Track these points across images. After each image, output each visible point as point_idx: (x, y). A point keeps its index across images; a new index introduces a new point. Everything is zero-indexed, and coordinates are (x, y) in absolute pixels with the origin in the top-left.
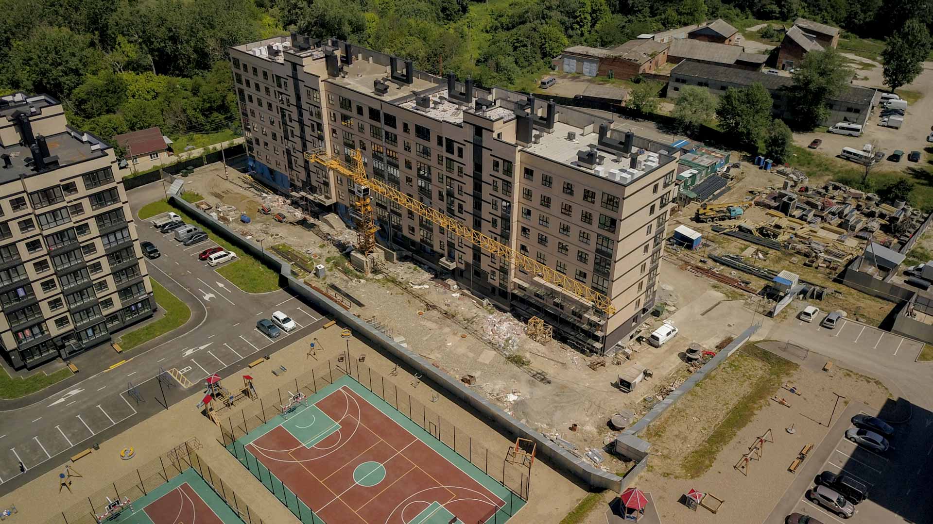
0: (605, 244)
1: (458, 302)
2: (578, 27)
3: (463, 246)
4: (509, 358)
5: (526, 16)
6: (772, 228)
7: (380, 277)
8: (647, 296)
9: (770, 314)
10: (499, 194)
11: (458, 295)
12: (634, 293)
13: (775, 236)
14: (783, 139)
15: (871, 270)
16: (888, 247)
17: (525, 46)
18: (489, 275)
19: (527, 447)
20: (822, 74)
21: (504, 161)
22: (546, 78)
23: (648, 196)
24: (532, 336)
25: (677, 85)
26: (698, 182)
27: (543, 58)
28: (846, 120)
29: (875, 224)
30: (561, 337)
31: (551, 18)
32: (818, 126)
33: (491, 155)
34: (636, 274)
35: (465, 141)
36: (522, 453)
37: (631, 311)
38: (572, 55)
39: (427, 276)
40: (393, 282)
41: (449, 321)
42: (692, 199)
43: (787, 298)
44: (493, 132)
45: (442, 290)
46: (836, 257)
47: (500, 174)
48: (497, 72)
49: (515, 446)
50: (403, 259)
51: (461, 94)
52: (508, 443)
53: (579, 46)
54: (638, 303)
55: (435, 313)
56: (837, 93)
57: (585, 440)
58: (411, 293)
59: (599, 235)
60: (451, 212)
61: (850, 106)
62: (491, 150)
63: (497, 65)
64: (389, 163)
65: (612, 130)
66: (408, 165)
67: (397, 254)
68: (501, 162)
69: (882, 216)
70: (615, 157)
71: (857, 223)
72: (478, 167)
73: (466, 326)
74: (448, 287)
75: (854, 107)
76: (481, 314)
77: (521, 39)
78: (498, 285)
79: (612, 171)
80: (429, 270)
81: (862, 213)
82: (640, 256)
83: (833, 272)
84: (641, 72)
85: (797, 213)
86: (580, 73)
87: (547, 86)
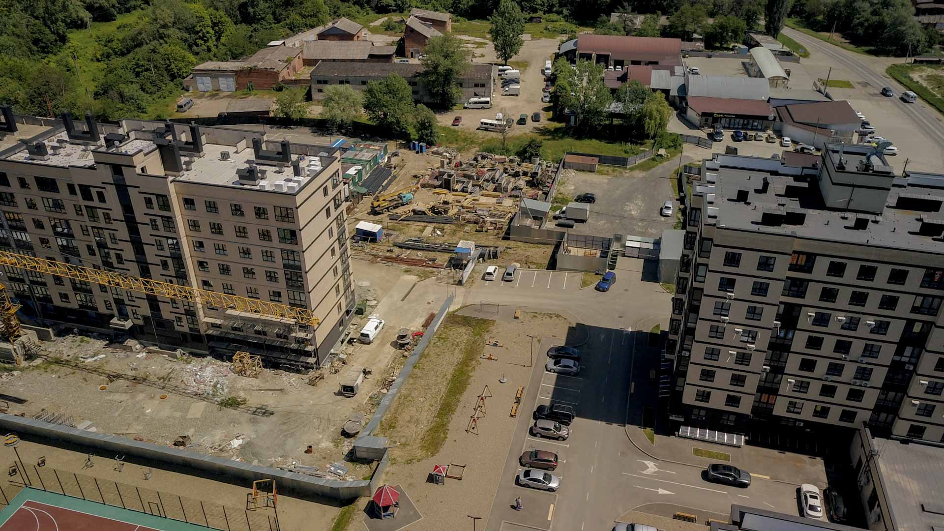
0: (291, 257)
1: (146, 362)
2: (202, 42)
3: (134, 299)
4: (222, 404)
5: (140, 38)
6: (441, 205)
7: (38, 361)
8: (346, 298)
9: (460, 283)
10: (162, 232)
11: (144, 354)
12: (333, 298)
13: (446, 212)
14: (429, 122)
15: (528, 222)
16: (536, 199)
17: (147, 70)
18: (175, 323)
19: (266, 487)
20: (446, 56)
21: (157, 196)
22: (182, 101)
23: (319, 200)
24: (241, 372)
25: (320, 86)
26: (365, 177)
27: (172, 81)
28: (476, 95)
29: (522, 182)
30: (272, 364)
31: (169, 36)
32: (455, 104)
33: (139, 192)
34: (330, 280)
35: (103, 183)
36: (262, 496)
37: (335, 317)
38: (204, 73)
39: (99, 344)
40: (57, 362)
41: (140, 387)
42: (364, 194)
43: (470, 264)
44: (135, 167)
45: (122, 354)
46: (499, 218)
47: (156, 210)
48: (123, 102)
49: (253, 491)
50: (62, 333)
51: (84, 132)
52: (243, 491)
53: (209, 62)
54: (340, 307)
55: (121, 382)
56: (463, 72)
57: (325, 458)
58: (84, 368)
59: (282, 250)
60: (109, 265)
61: (476, 82)
62: (138, 187)
63: (121, 96)
64: (12, 228)
65: (266, 141)
66: (39, 225)
67: (54, 330)
68: (154, 198)
69: (525, 174)
70: (277, 169)
71: (508, 184)
72: (128, 208)
73: (163, 385)
74: (130, 349)
75: (480, 82)
76: (177, 367)
77: (141, 63)
78: (188, 331)
79: (277, 183)
80: (100, 337)
81: (509, 175)
82: (329, 261)
83: (501, 232)
84: (280, 79)
85: (458, 187)
86: (217, 90)
87: (186, 108)
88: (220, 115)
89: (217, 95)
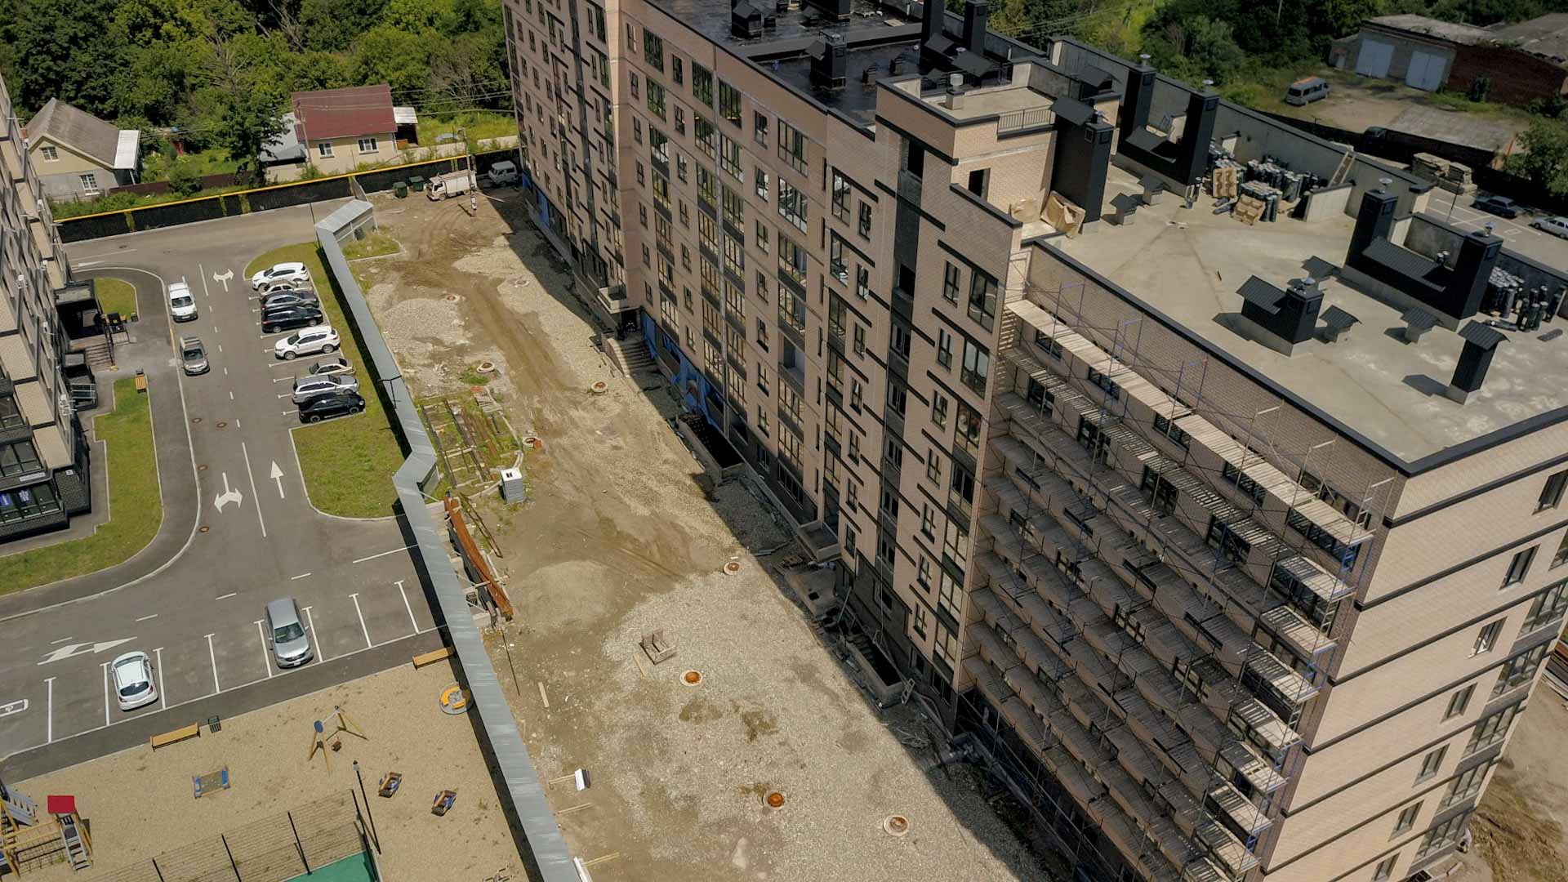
3: (857, 506)
10: (954, 380)
18: (911, 619)
21: (977, 271)
27: (1311, 37)
33: (941, 244)
34: (1397, 785)
38: (1387, 32)
44: (952, 161)
47: (960, 313)
53: (1412, 16)
54: (1387, 868)
62: (942, 226)
65: (1417, 218)
68: (966, 273)
70: (1405, 323)
72: (906, 280)
78: (929, 654)
82: (1427, 725)
86: (1397, 79)
87: (1304, 99)
88: (1368, 132)
89: (1391, 89)
